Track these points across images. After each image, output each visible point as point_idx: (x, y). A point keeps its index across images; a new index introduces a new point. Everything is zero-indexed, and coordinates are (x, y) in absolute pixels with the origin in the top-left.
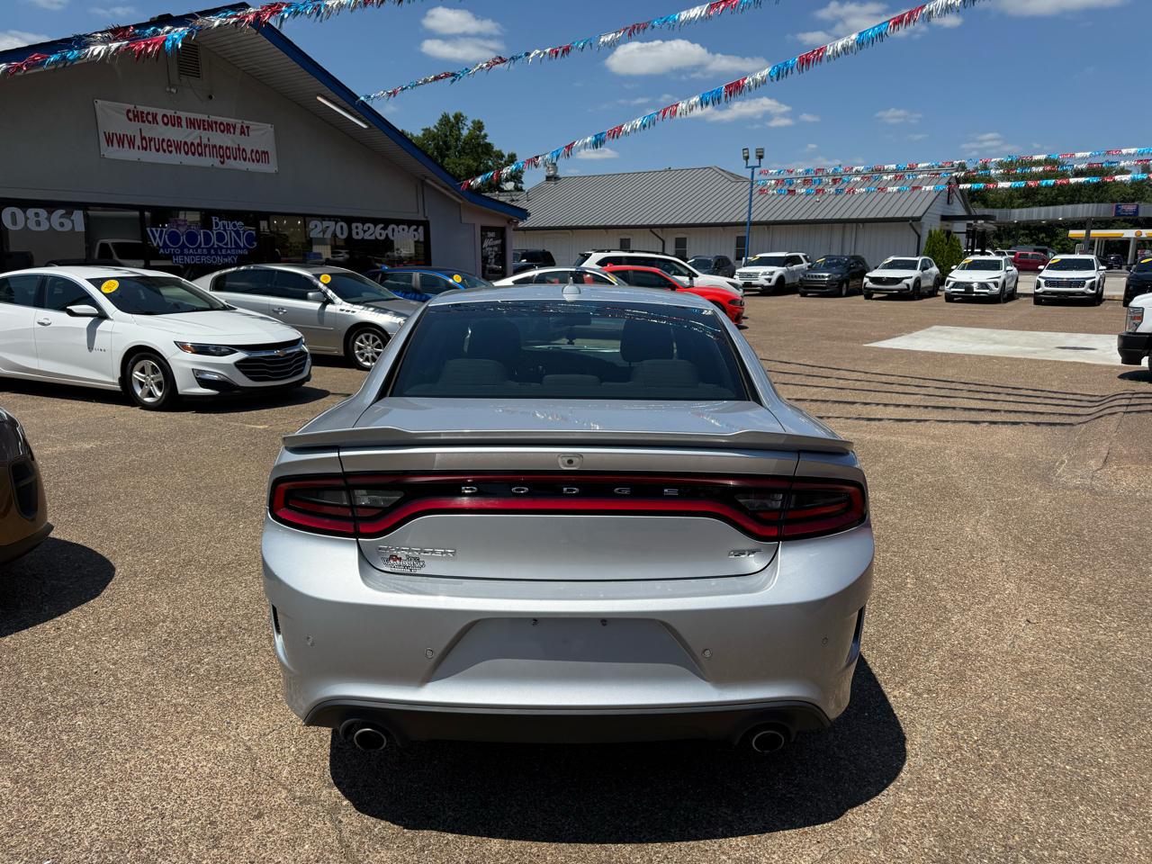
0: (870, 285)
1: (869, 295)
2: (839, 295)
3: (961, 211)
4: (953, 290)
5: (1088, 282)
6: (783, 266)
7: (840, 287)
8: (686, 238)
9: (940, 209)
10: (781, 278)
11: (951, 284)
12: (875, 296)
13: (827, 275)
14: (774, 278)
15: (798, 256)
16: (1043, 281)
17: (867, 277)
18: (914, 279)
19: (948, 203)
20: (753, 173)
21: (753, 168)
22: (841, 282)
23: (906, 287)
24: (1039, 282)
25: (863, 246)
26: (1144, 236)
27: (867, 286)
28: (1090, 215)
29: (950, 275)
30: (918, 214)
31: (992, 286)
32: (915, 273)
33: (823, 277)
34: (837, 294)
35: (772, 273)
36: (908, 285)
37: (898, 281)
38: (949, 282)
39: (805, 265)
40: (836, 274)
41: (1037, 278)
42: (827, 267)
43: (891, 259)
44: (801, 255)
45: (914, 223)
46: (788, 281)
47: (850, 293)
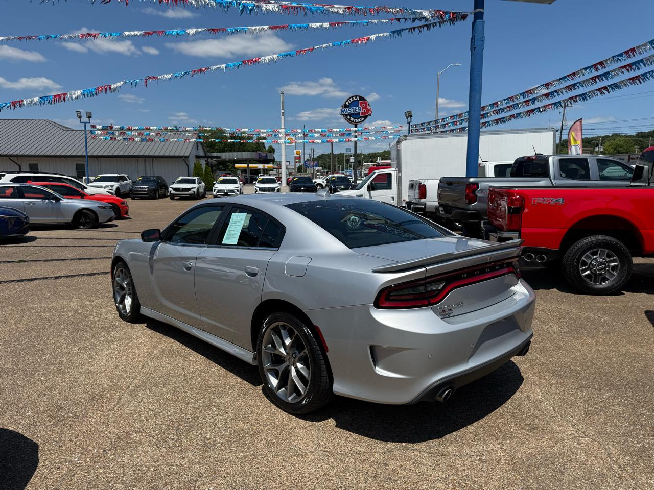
0: (173, 192)
1: (172, 197)
2: (155, 198)
3: (202, 154)
4: (217, 194)
5: (277, 189)
6: (118, 182)
7: (155, 193)
8: (37, 164)
9: (195, 153)
10: (118, 189)
11: (216, 191)
12: (176, 198)
13: (146, 187)
14: (115, 188)
15: (124, 176)
16: (258, 189)
17: (171, 188)
18: (196, 188)
19: (197, 149)
20: (85, 126)
21: (85, 123)
22: (155, 191)
23: (193, 193)
24: (256, 189)
25: (158, 171)
26: (266, 167)
27: (171, 193)
28: (248, 158)
29: (215, 186)
30: (187, 154)
31: (236, 191)
32: (196, 186)
33: (145, 188)
34: (154, 198)
35: (112, 186)
36: (194, 192)
37: (189, 189)
38: (215, 190)
39: (129, 181)
40: (152, 186)
41: (255, 187)
42: (144, 182)
43: (181, 178)
44: (125, 175)
45: (185, 159)
46: (122, 191)
47: (160, 197)
